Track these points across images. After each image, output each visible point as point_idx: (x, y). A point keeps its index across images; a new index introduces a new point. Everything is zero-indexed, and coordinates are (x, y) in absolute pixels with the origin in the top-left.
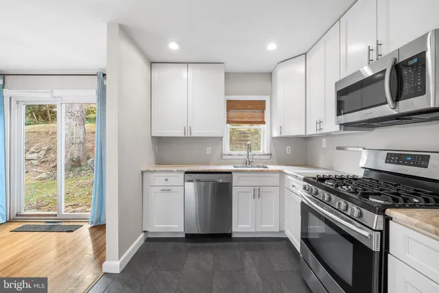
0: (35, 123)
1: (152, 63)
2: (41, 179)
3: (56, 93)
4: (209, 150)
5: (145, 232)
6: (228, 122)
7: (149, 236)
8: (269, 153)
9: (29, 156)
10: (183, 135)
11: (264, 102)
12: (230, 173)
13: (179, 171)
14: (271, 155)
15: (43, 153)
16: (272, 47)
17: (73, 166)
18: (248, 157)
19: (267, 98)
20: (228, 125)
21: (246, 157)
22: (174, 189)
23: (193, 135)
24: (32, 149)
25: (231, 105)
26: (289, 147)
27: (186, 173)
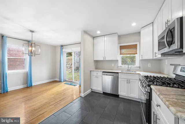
0: (69, 56)
1: (94, 38)
2: (70, 72)
3: (72, 49)
4: (113, 65)
5: (91, 89)
6: (121, 54)
7: (93, 91)
8: (139, 66)
9: (68, 66)
10: (103, 60)
11: (136, 45)
12: (118, 73)
13: (101, 71)
14: (140, 67)
15: (70, 65)
16: (134, 24)
17: (77, 69)
18: (128, 68)
19: (138, 43)
20: (121, 55)
21: (127, 68)
22: (99, 77)
23: (106, 60)
24: (68, 64)
25: (122, 48)
26: (150, 64)
27: (103, 72)
